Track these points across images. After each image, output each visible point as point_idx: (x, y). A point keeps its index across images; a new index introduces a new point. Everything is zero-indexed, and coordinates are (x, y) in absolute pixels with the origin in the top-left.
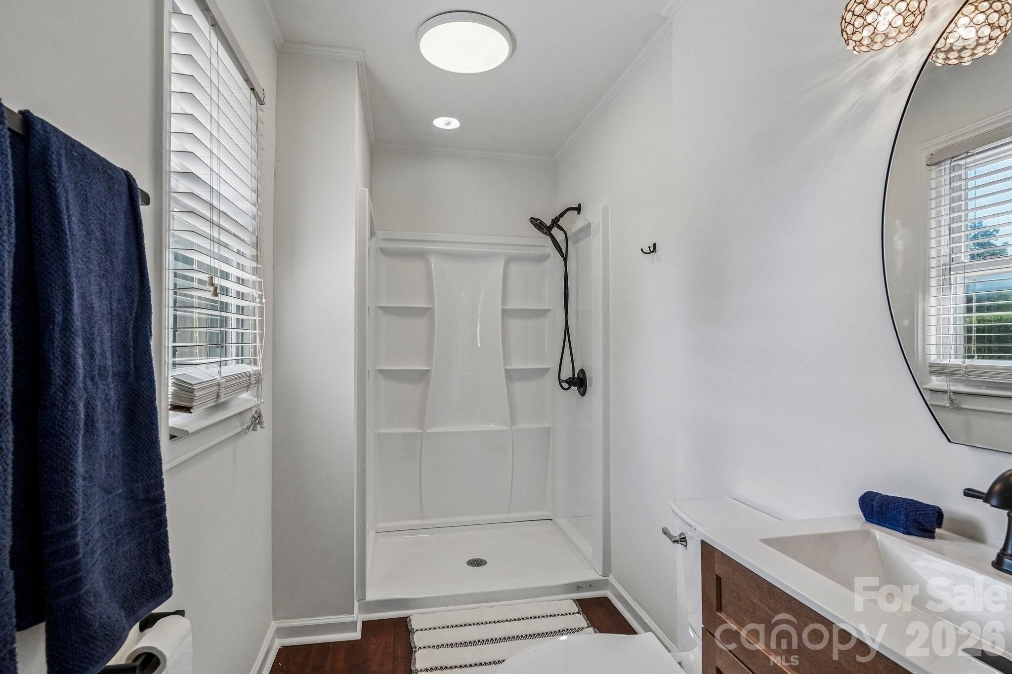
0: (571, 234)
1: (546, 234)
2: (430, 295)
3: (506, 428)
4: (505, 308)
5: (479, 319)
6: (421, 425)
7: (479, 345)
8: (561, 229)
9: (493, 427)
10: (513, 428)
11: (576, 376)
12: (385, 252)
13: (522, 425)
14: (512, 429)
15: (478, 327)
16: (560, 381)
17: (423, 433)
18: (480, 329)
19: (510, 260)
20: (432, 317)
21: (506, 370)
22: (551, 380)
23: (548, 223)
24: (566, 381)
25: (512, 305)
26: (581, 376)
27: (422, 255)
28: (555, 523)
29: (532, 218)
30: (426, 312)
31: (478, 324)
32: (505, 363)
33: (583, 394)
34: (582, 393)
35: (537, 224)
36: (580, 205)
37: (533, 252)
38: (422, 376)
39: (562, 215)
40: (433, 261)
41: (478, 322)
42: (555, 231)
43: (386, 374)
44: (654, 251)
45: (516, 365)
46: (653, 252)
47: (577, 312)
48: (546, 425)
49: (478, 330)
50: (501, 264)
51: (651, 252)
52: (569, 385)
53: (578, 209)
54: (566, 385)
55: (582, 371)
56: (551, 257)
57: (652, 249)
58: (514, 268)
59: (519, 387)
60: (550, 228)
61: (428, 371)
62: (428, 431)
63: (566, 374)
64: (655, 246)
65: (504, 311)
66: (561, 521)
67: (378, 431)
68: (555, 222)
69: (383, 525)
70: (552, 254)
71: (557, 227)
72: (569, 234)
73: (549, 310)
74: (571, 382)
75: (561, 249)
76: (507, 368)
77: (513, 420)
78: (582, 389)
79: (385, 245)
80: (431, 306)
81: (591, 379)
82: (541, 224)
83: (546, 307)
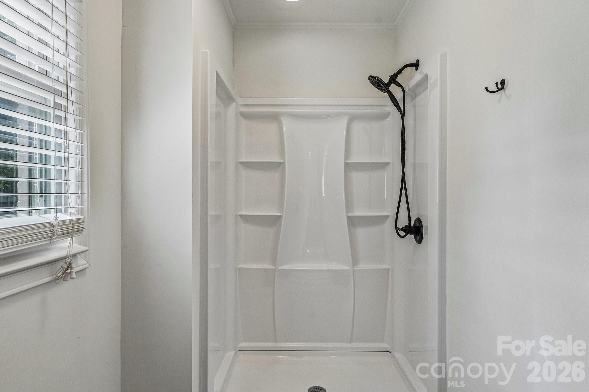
0: (409, 89)
1: (383, 91)
2: (282, 153)
3: (349, 268)
4: (348, 161)
5: (324, 172)
6: (274, 261)
7: (324, 195)
8: (399, 85)
9: (335, 266)
10: (354, 268)
11: (412, 224)
12: (245, 116)
13: (363, 266)
14: (353, 270)
15: (323, 180)
16: (397, 229)
17: (275, 269)
18: (325, 181)
19: (353, 118)
20: (284, 170)
21: (349, 218)
22: (389, 226)
23: (386, 80)
24: (402, 230)
25: (355, 159)
26: (418, 225)
27: (275, 117)
28: (393, 356)
29: (371, 76)
30: (279, 166)
31: (323, 177)
32: (348, 211)
33: (420, 241)
34: (418, 241)
35: (376, 81)
36: (418, 61)
37: (374, 111)
38: (276, 220)
39: (399, 72)
40: (285, 122)
41: (323, 175)
42: (393, 88)
43: (247, 219)
44: (503, 88)
45: (358, 212)
46: (501, 89)
47: (414, 164)
48: (385, 266)
49: (323, 182)
50: (344, 123)
51: (499, 90)
52: (405, 232)
53: (416, 65)
54: (402, 233)
55: (419, 220)
56: (391, 115)
57: (500, 87)
58: (358, 127)
59: (361, 232)
60: (388, 85)
61: (280, 216)
62: (280, 268)
63: (403, 222)
64: (503, 82)
65: (347, 165)
66: (398, 356)
67: (239, 266)
68: (393, 79)
69: (243, 344)
70: (392, 113)
71: (395, 84)
72: (406, 90)
73: (389, 163)
74: (408, 230)
75: (398, 104)
76: (349, 215)
77: (355, 261)
78: (418, 237)
79: (244, 109)
80: (282, 161)
81: (427, 227)
82: (380, 81)
83: (386, 160)
